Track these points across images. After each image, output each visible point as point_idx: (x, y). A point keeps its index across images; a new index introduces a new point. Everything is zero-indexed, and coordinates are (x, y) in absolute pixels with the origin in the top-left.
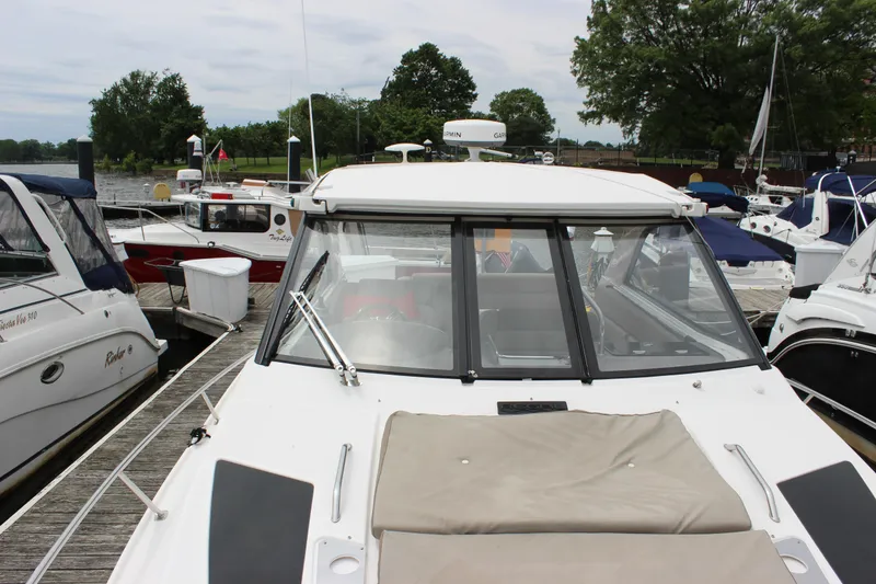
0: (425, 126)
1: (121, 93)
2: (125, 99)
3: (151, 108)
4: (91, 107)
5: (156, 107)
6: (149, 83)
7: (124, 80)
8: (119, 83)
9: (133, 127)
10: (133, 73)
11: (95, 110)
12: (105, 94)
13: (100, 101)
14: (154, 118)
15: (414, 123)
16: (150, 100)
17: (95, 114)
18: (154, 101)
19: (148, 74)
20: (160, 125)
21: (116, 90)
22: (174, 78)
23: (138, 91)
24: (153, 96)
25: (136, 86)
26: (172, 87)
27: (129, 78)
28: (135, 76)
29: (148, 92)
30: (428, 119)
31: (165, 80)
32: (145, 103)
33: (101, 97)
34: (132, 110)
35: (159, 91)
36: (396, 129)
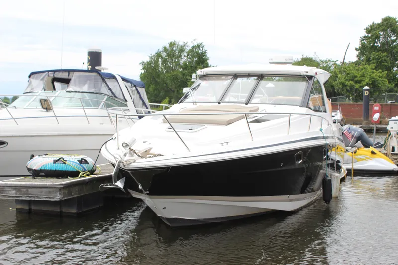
0: (371, 78)
1: (162, 57)
2: (164, 61)
3: (181, 67)
4: (141, 67)
5: (185, 67)
6: (181, 50)
7: (165, 48)
8: (161, 50)
9: (169, 81)
10: (171, 43)
11: (144, 68)
12: (151, 58)
13: (148, 62)
14: (184, 74)
15: (363, 75)
16: (181, 62)
17: (143, 71)
18: (185, 63)
19: (181, 43)
20: (187, 79)
21: (158, 55)
22: (199, 46)
23: (173, 56)
24: (183, 60)
25: (172, 52)
26: (197, 53)
27: (168, 46)
28: (172, 45)
29: (180, 56)
30: (373, 72)
31: (193, 47)
32: (178, 64)
33: (148, 60)
34: (168, 69)
35: (188, 55)
36: (350, 80)
